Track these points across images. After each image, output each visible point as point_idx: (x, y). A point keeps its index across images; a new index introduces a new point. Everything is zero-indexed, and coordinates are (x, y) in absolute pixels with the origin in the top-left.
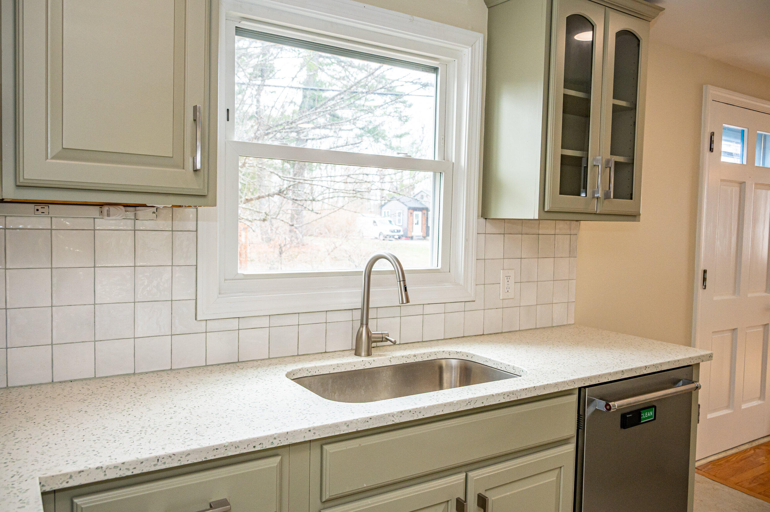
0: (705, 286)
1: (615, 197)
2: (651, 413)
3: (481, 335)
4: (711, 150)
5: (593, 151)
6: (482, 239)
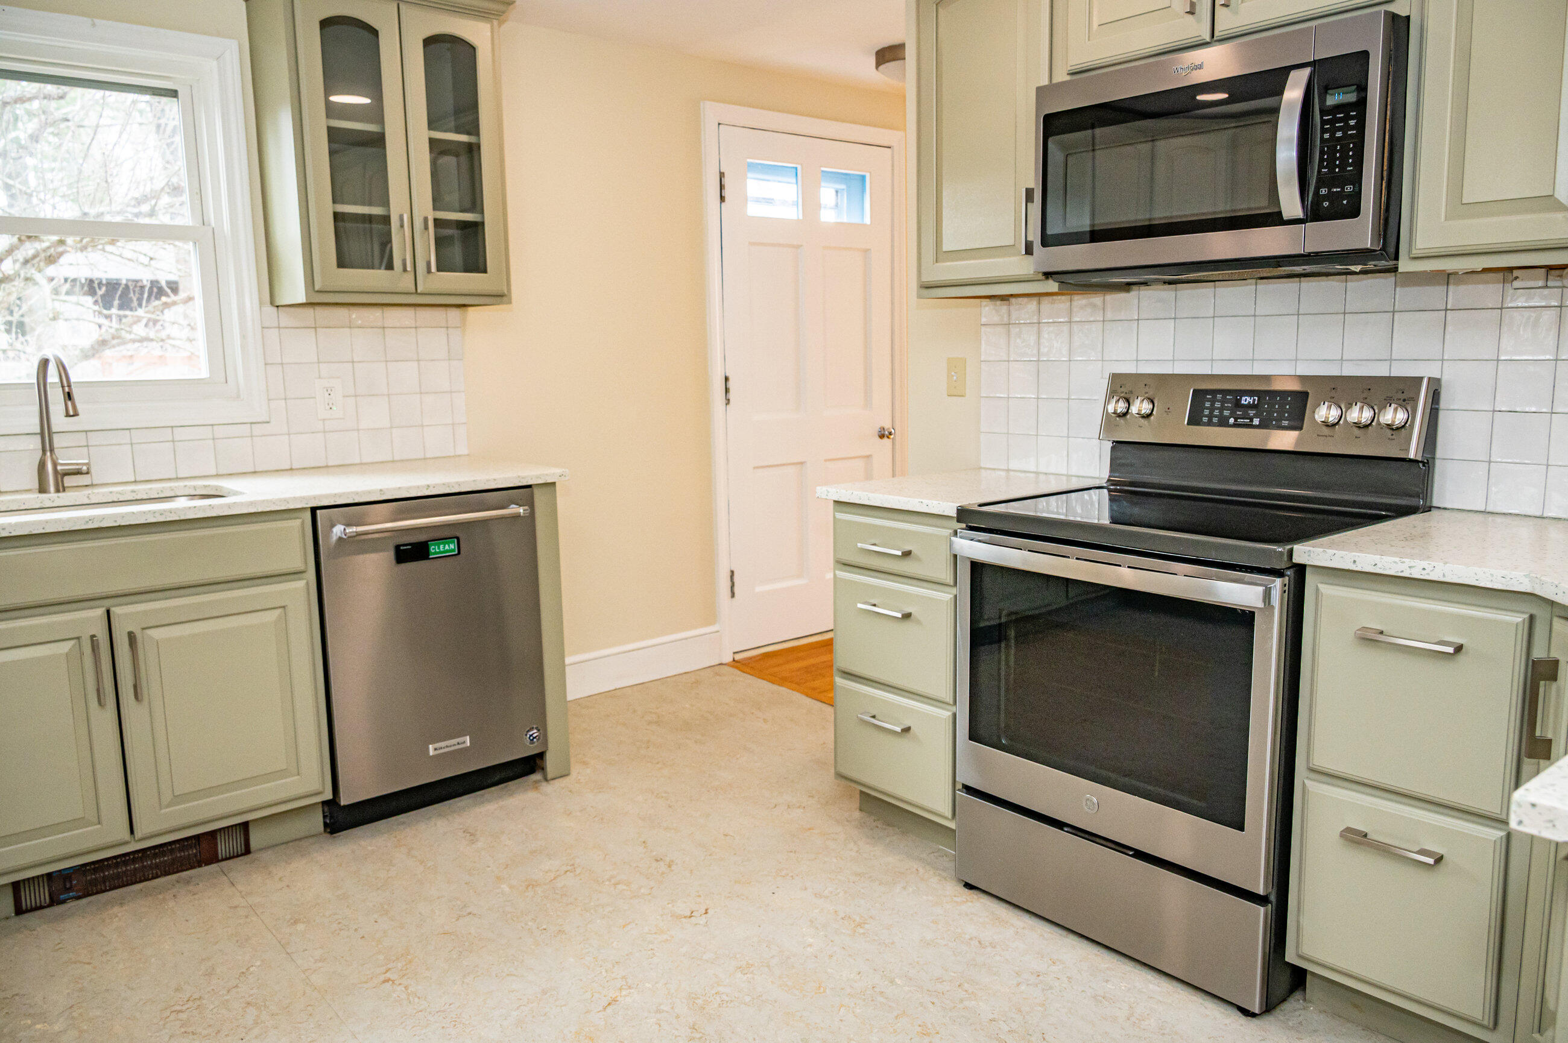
0: (729, 400)
1: (439, 270)
2: (452, 546)
3: (287, 470)
4: (722, 199)
5: (397, 206)
6: (274, 336)
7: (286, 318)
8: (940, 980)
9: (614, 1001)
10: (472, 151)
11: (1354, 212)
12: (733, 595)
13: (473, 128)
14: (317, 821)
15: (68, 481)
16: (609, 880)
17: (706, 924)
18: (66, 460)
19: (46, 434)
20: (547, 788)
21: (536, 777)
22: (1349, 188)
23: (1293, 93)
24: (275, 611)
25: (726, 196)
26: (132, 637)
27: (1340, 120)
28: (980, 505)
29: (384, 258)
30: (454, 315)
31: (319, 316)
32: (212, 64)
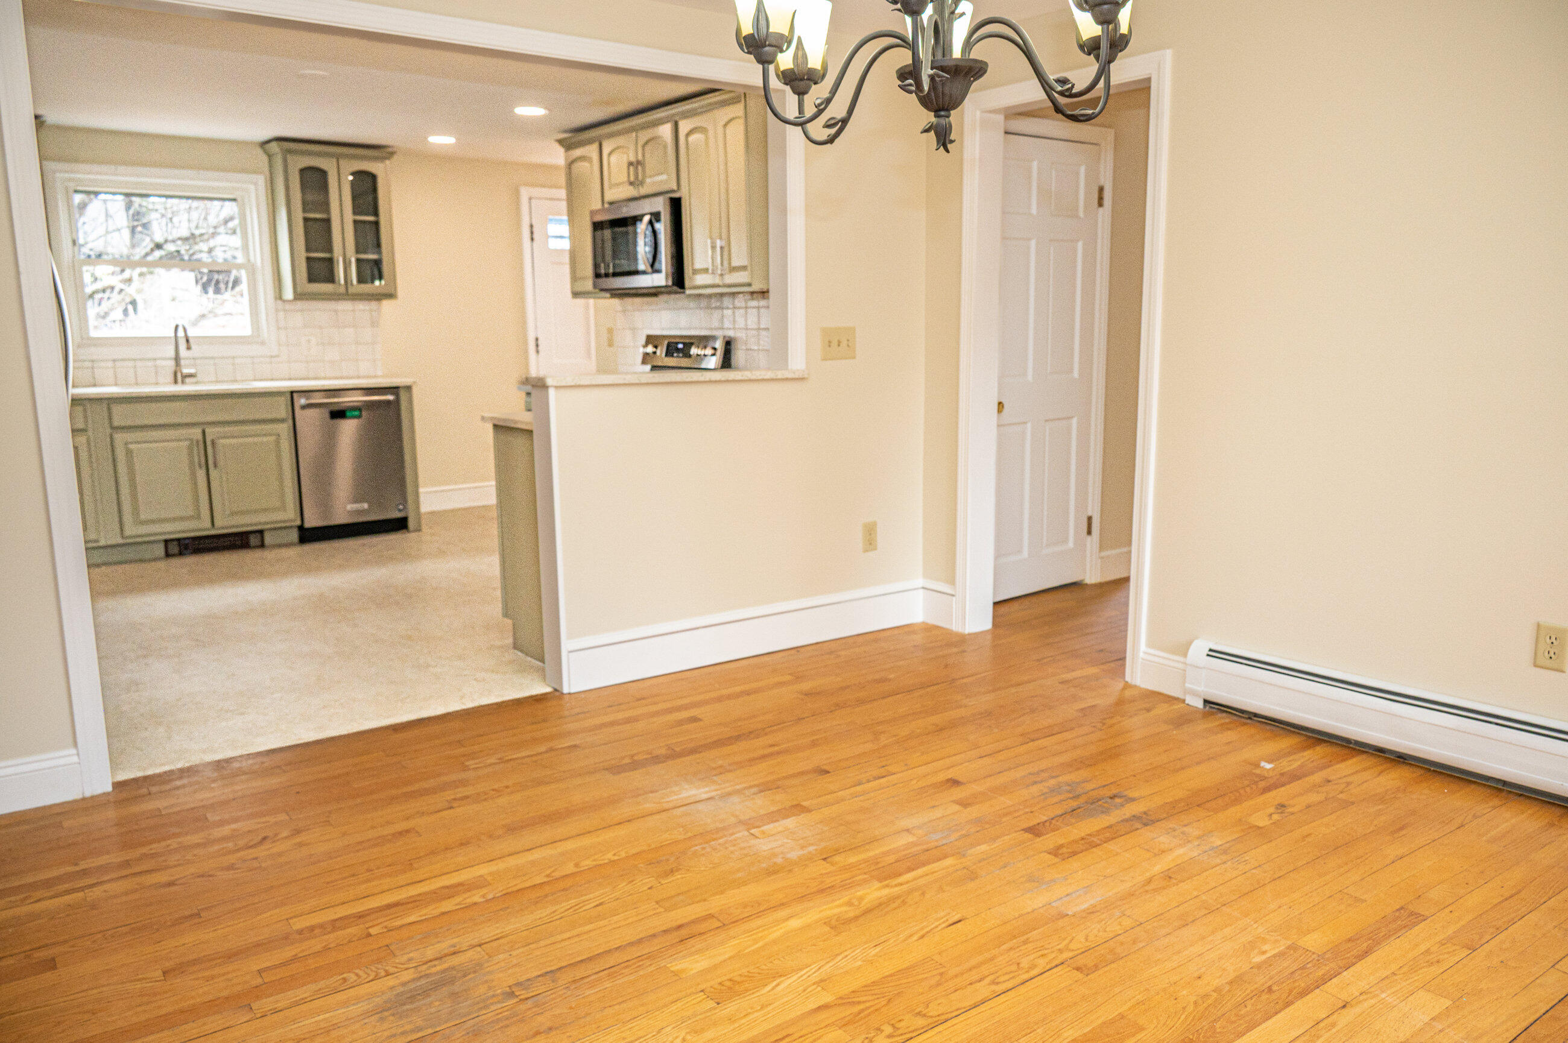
0: (538, 351)
1: (358, 282)
2: (357, 413)
4: (532, 239)
5: (337, 252)
6: (281, 314)
7: (288, 306)
10: (376, 224)
13: (376, 212)
14: (294, 535)
15: (188, 380)
18: (186, 371)
19: (177, 359)
20: (408, 535)
21: (404, 531)
24: (275, 436)
25: (534, 237)
26: (213, 443)
29: (331, 278)
30: (374, 305)
31: (300, 304)
32: (252, 187)
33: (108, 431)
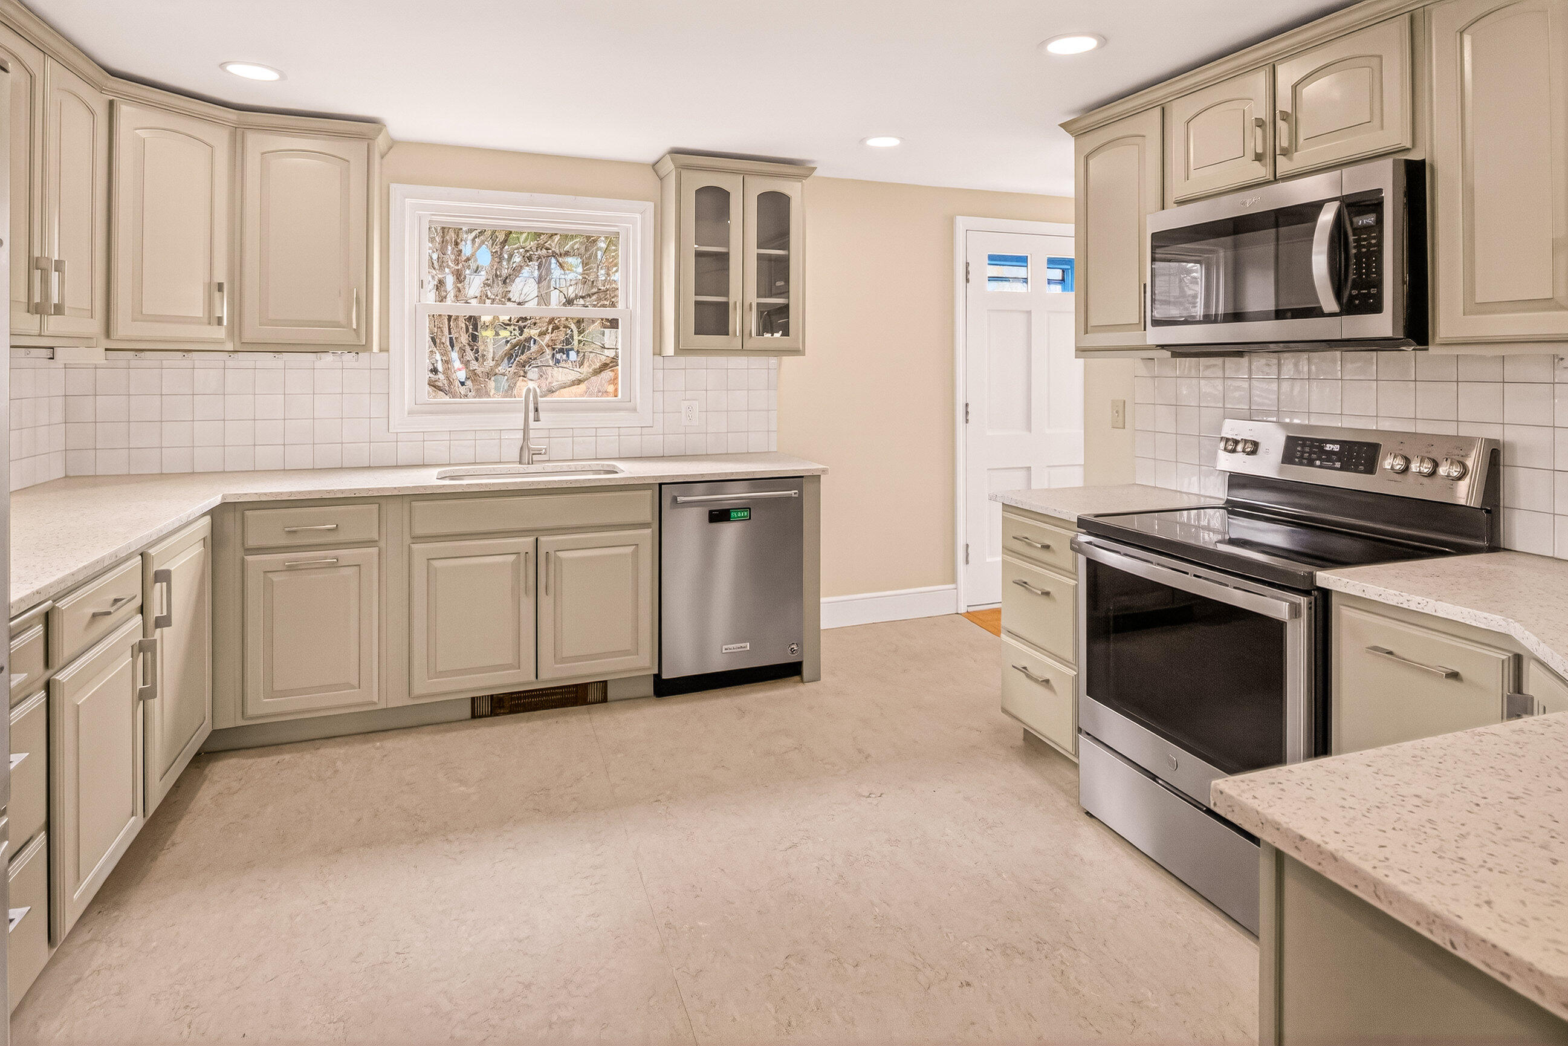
0: (968, 420)
1: (757, 333)
2: (746, 514)
4: (967, 280)
5: (735, 295)
6: (660, 374)
7: (667, 363)
8: (1038, 882)
9: (795, 846)
10: (786, 259)
11: (1377, 308)
12: (967, 562)
13: (786, 246)
14: (649, 688)
16: (821, 760)
17: (877, 805)
18: (533, 446)
19: (526, 431)
20: (802, 688)
21: (797, 678)
22: (1373, 291)
23: (1327, 217)
24: (631, 547)
25: (970, 280)
26: (548, 558)
27: (1365, 240)
28: (1097, 516)
29: (722, 329)
30: (773, 361)
31: (682, 360)
32: (638, 216)
33: (407, 540)
